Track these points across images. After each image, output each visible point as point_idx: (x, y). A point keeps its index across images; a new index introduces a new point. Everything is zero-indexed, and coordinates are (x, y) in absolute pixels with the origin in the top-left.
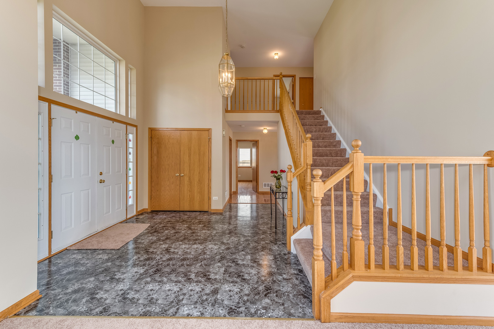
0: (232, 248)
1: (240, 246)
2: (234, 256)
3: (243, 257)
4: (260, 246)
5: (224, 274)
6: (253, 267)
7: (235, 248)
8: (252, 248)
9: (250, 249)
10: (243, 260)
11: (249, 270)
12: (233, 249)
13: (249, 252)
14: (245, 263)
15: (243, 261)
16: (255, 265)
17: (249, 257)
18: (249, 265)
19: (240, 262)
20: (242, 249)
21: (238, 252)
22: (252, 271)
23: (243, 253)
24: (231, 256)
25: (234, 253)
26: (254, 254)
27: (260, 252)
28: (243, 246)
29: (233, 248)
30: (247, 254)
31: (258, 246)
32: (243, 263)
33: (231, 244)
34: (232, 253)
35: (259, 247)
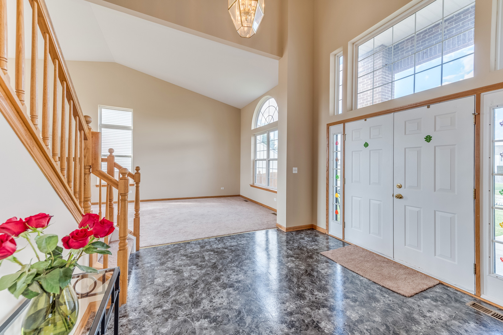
0: (213, 282)
1: (204, 288)
2: (203, 271)
3: (193, 273)
4: (172, 297)
5: (203, 256)
6: (179, 266)
7: (208, 284)
8: (185, 288)
9: (187, 286)
10: (191, 270)
11: (183, 263)
12: (211, 280)
13: (187, 281)
14: (189, 268)
15: (190, 268)
16: (178, 268)
17: (186, 275)
18: (184, 266)
19: (194, 267)
20: (198, 283)
21: (201, 278)
22: (180, 262)
23: (195, 278)
24: (206, 271)
25: (205, 275)
26: (181, 280)
27: (172, 285)
28: (200, 289)
29: (211, 282)
30: (189, 278)
31: (175, 295)
32: (190, 267)
33: (218, 288)
34: (208, 274)
35: (174, 293)
